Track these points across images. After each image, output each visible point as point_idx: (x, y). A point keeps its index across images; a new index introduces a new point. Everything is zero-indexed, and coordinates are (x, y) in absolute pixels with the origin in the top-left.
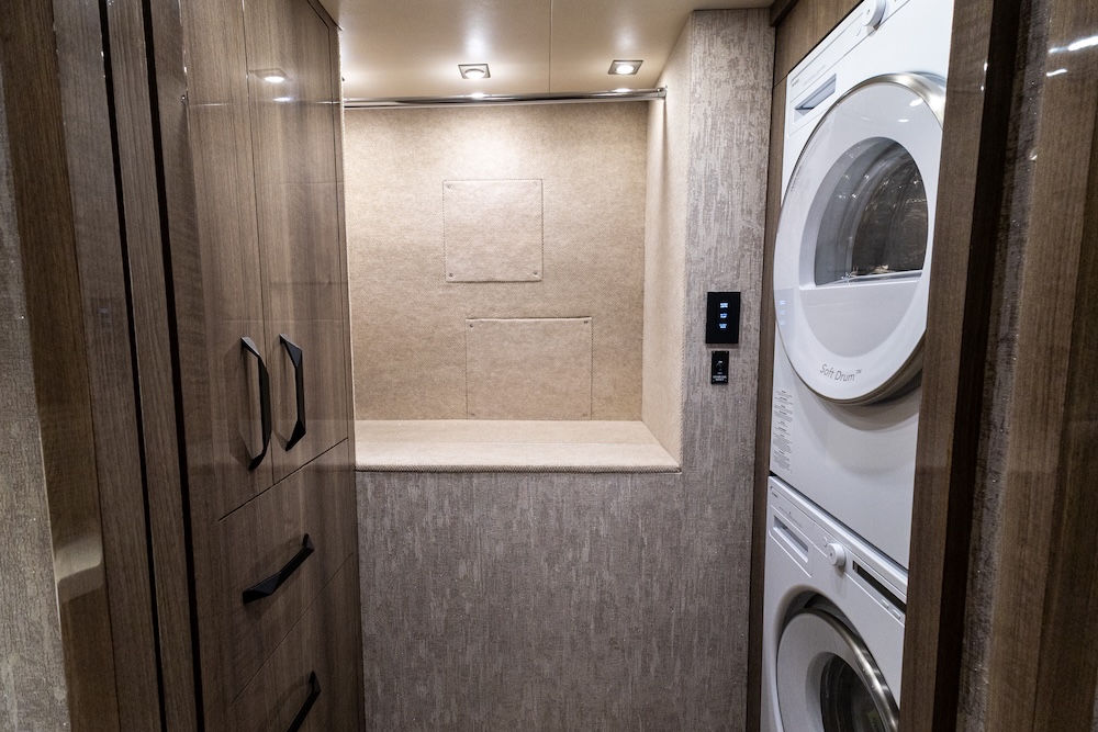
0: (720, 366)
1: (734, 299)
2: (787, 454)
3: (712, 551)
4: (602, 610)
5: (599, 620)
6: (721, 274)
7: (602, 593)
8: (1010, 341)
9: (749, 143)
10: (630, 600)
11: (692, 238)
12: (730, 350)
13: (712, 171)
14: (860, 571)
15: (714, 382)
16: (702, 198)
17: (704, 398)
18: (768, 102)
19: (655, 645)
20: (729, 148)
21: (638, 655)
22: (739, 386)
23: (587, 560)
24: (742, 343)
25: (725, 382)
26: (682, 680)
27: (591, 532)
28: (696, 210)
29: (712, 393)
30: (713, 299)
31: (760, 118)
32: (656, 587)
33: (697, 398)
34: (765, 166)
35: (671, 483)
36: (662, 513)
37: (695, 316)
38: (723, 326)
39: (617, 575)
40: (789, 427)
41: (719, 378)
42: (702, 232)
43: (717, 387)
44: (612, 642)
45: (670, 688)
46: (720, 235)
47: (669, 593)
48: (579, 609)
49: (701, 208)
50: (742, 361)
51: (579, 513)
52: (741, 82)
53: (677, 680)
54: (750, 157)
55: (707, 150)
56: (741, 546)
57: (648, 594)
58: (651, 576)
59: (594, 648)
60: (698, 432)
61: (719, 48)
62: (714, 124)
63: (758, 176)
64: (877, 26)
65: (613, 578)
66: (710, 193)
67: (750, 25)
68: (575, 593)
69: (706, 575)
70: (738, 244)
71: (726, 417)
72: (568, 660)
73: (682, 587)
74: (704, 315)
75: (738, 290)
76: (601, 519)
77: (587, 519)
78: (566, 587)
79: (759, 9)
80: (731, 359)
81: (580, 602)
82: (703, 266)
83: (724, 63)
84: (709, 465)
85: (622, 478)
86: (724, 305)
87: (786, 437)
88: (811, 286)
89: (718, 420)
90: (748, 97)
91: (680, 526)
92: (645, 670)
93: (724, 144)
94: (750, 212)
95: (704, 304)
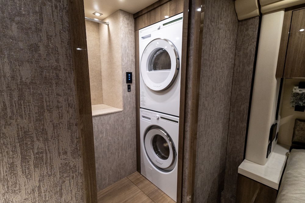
0: (129, 88)
1: (131, 73)
2: (144, 103)
3: (130, 127)
4: (109, 147)
5: (108, 149)
6: (128, 68)
7: (109, 143)
8: (190, 78)
9: (132, 42)
10: (115, 142)
11: (122, 60)
12: (131, 84)
13: (126, 46)
14: (162, 118)
15: (128, 91)
16: (124, 51)
17: (127, 95)
18: (134, 34)
19: (120, 150)
20: (128, 42)
21: (117, 154)
22: (132, 91)
23: (105, 136)
24: (133, 83)
25: (130, 91)
26: (125, 155)
27: (106, 129)
28: (123, 54)
29: (128, 93)
30: (127, 73)
31: (133, 36)
32: (120, 138)
33: (125, 95)
34: (134, 47)
35: (121, 114)
36: (120, 121)
37: (124, 77)
38: (129, 79)
39: (112, 137)
40: (145, 98)
41: (129, 90)
42: (124, 59)
43: (129, 92)
44: (111, 153)
45: (123, 158)
46: (128, 60)
47: (122, 138)
48: (104, 148)
49: (124, 53)
50: (133, 86)
51: (102, 125)
52: (129, 28)
53: (124, 155)
54: (132, 44)
55: (124, 41)
56: (134, 124)
57: (118, 139)
58: (118, 135)
59: (108, 156)
60: (126, 102)
61: (125, 20)
62: (125, 36)
63: (133, 49)
64: (159, 29)
65: (111, 138)
66: (126, 51)
67: (130, 16)
68: (102, 145)
69: (129, 132)
70: (131, 62)
71: (131, 98)
72: (102, 161)
73: (125, 136)
74: (126, 77)
75: (131, 72)
76: (108, 125)
77: (104, 126)
78: (100, 144)
79: (132, 14)
80: (131, 86)
81: (104, 146)
82: (125, 66)
83: (126, 23)
84: (128, 109)
85: (112, 115)
86: (129, 75)
87: (144, 100)
88: (148, 71)
89: (129, 99)
90: (131, 32)
91: (124, 123)
92: (118, 156)
93: (127, 41)
94: (132, 56)
95: (126, 75)
